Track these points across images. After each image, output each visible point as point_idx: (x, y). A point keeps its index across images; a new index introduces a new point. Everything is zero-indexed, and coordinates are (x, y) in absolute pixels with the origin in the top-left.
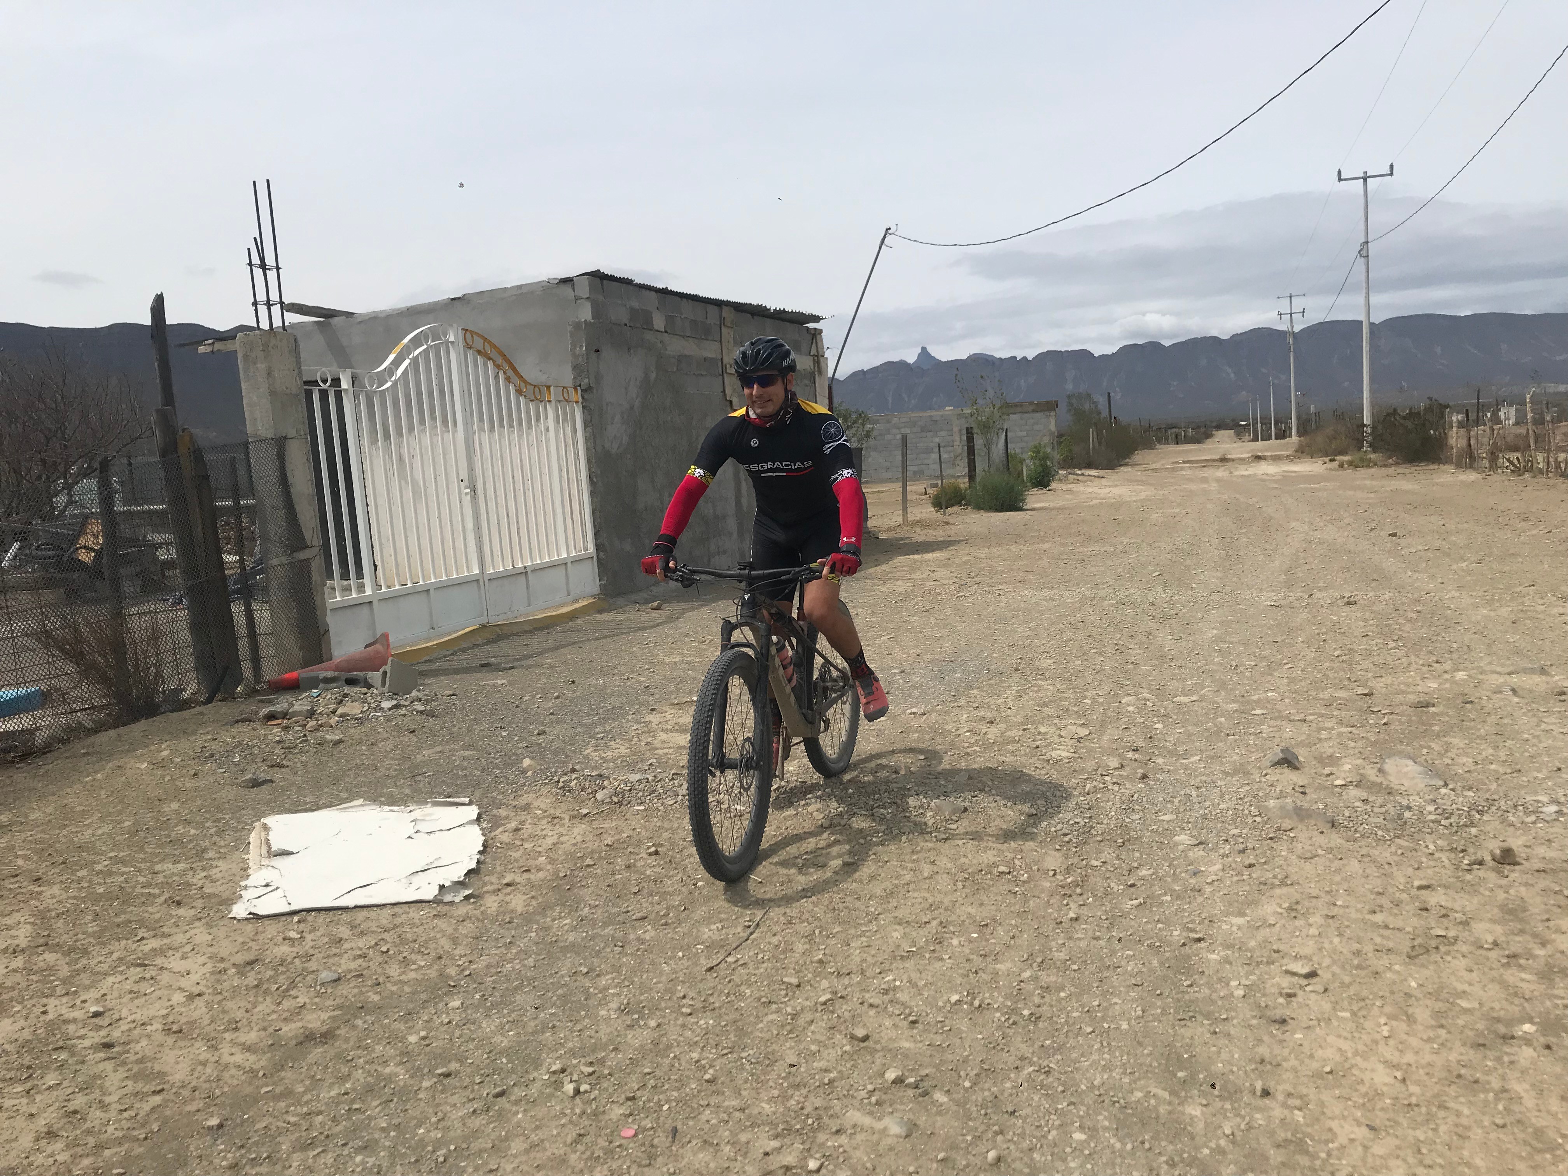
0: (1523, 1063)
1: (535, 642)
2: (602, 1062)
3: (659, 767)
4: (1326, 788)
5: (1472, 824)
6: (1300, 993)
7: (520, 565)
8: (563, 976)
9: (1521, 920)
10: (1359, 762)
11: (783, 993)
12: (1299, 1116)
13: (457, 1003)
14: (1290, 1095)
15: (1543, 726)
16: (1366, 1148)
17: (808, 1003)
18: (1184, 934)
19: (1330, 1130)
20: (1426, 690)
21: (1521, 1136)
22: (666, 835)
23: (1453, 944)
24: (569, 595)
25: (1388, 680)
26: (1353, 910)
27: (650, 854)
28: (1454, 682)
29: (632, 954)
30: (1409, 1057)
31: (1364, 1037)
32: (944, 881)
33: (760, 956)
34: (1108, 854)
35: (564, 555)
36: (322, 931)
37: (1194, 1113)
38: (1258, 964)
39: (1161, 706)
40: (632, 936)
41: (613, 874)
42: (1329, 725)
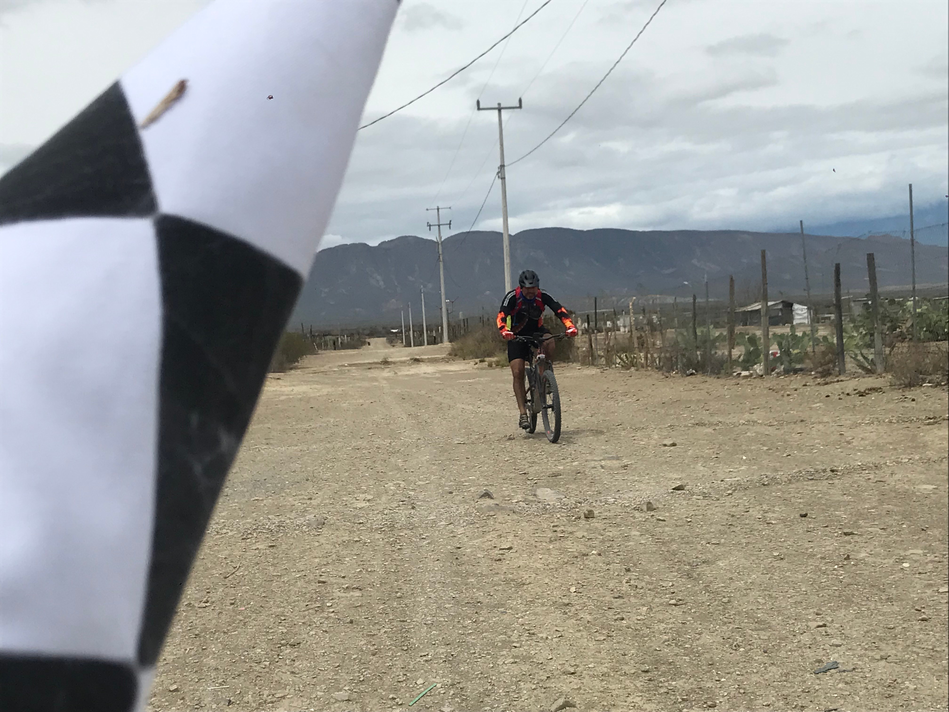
0: (591, 559)
4: (508, 503)
6: (506, 553)
9: (594, 531)
10: (524, 495)
15: (614, 478)
20: (557, 470)
23: (567, 538)
25: (536, 468)
26: (525, 534)
28: (572, 466)
30: (549, 561)
31: (532, 559)
42: (506, 486)
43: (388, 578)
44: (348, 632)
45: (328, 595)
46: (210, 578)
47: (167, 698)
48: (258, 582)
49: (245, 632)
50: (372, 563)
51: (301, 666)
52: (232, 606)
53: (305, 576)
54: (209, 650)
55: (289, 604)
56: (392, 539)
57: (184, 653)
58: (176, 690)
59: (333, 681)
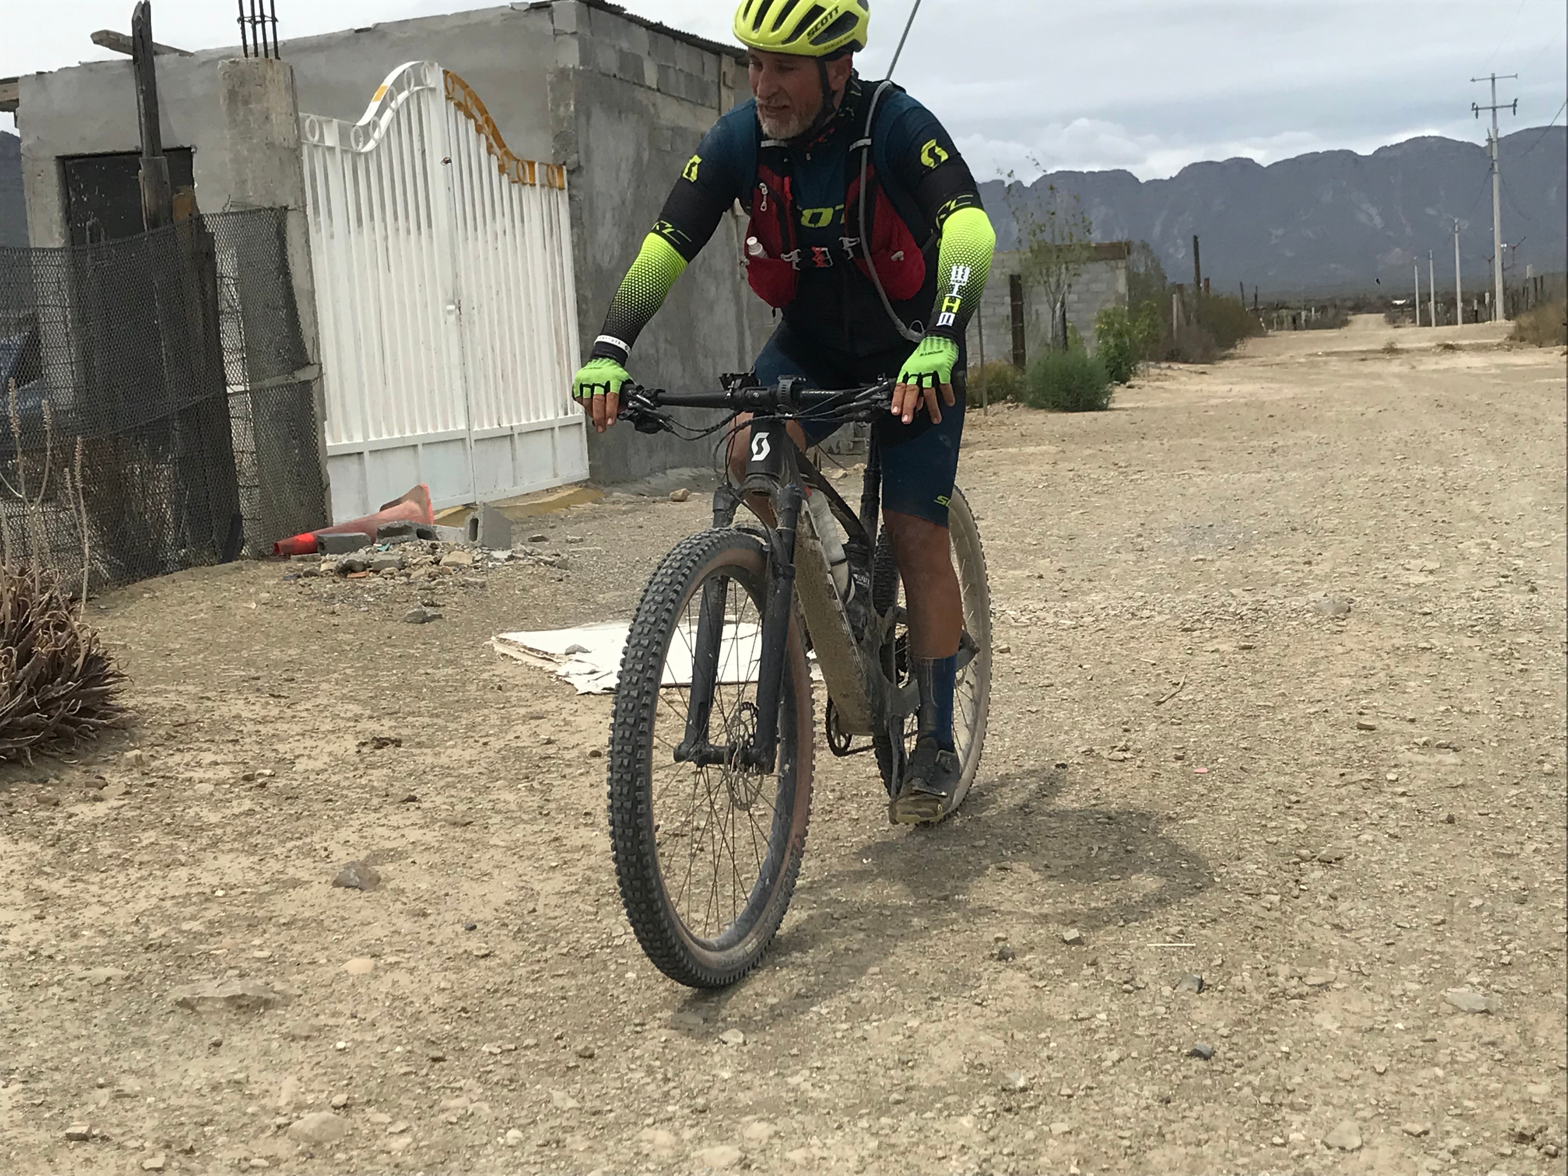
7: (506, 424)
24: (556, 475)
35: (551, 417)
43: (1511, 731)
44: (1447, 842)
45: (1384, 756)
46: (1127, 702)
47: (1059, 957)
48: (1228, 716)
49: (1214, 821)
50: (1468, 695)
51: (1353, 913)
52: (1179, 763)
53: (1326, 711)
54: (1139, 854)
55: (1303, 768)
56: (1501, 650)
57: (1088, 857)
58: (1078, 941)
59: (1437, 957)
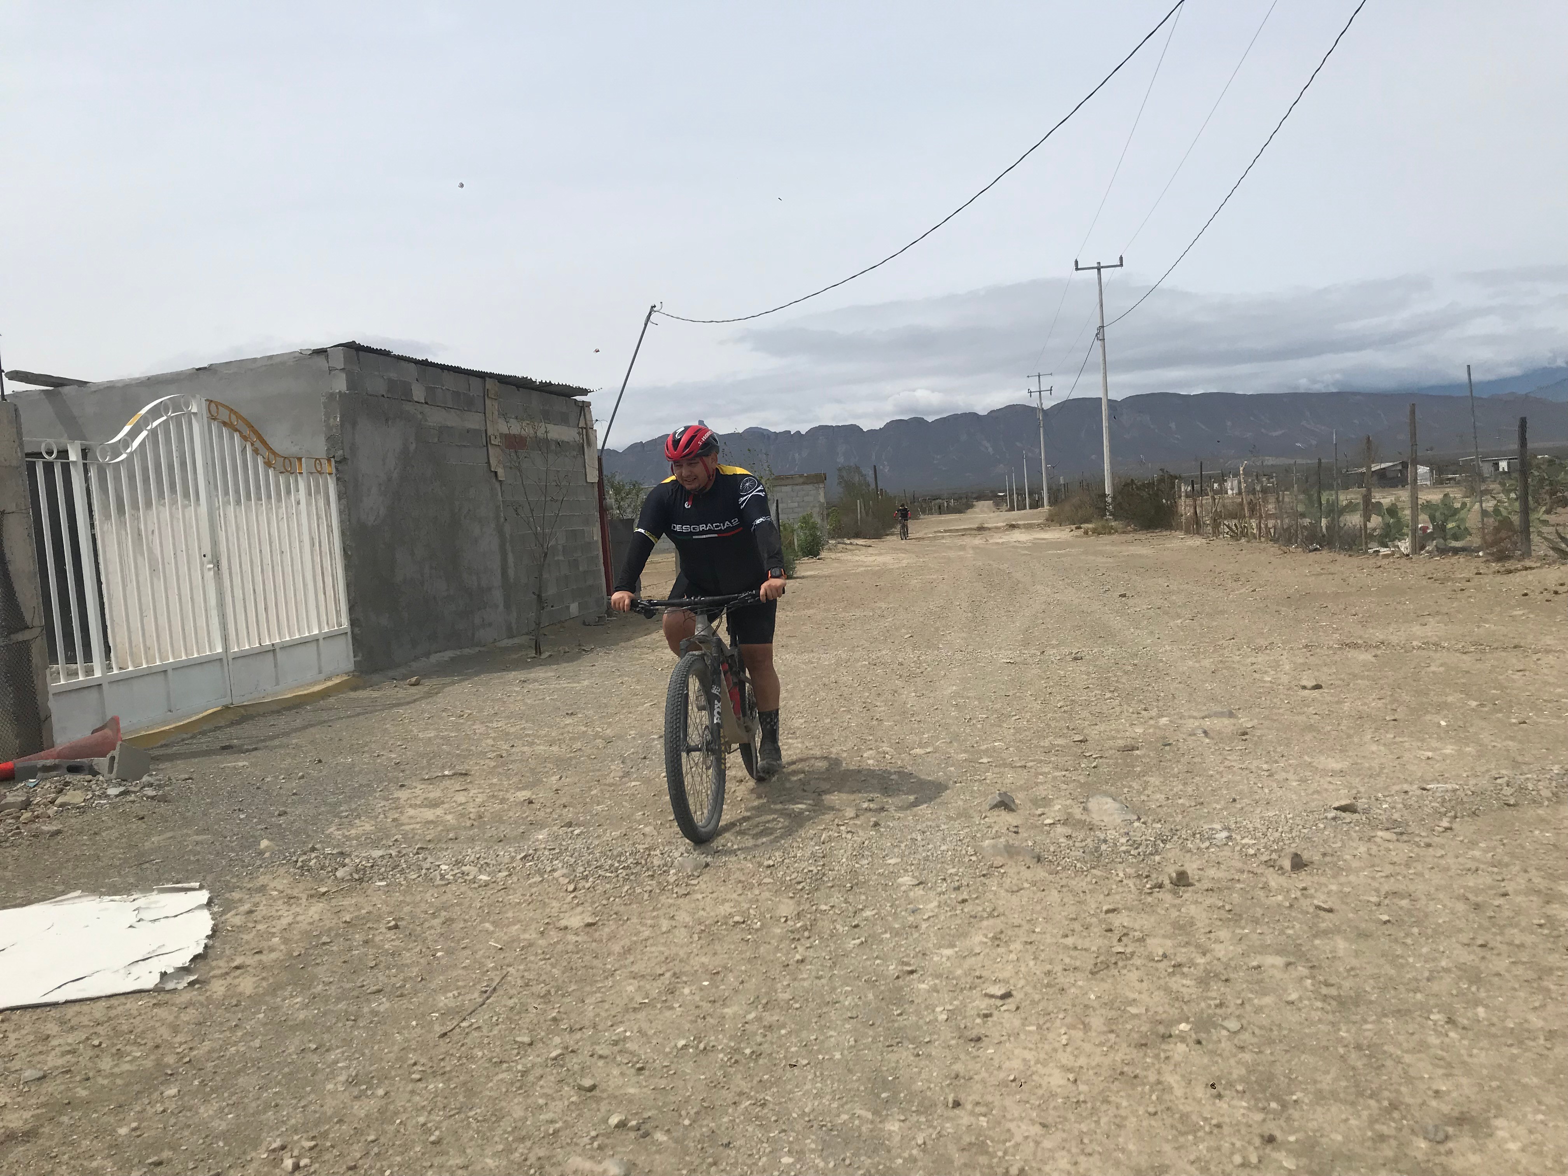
0: (1177, 1058)
1: (282, 722)
2: (325, 1135)
3: (405, 843)
4: (1037, 827)
5: (1157, 852)
6: (996, 1013)
7: (267, 642)
8: (290, 1055)
9: (1188, 934)
10: (1069, 802)
11: (516, 1051)
12: (983, 1121)
13: (173, 1091)
14: (978, 1103)
15: (1227, 763)
16: (1037, 1143)
17: (539, 1059)
18: (899, 968)
19: (1009, 1130)
20: (1133, 735)
21: (1169, 1121)
22: (407, 909)
23: (1130, 959)
24: (320, 672)
25: (1102, 727)
26: (1048, 936)
27: (390, 928)
28: (1157, 727)
29: (364, 1027)
30: (1082, 1061)
31: (1046, 1047)
32: (681, 935)
33: (495, 1019)
34: (837, 898)
35: (316, 632)
36: (28, 1029)
37: (892, 1128)
38: (962, 990)
39: (899, 758)
40: (366, 1010)
41: (350, 950)
42: (1046, 770)
